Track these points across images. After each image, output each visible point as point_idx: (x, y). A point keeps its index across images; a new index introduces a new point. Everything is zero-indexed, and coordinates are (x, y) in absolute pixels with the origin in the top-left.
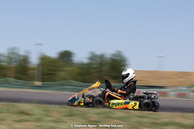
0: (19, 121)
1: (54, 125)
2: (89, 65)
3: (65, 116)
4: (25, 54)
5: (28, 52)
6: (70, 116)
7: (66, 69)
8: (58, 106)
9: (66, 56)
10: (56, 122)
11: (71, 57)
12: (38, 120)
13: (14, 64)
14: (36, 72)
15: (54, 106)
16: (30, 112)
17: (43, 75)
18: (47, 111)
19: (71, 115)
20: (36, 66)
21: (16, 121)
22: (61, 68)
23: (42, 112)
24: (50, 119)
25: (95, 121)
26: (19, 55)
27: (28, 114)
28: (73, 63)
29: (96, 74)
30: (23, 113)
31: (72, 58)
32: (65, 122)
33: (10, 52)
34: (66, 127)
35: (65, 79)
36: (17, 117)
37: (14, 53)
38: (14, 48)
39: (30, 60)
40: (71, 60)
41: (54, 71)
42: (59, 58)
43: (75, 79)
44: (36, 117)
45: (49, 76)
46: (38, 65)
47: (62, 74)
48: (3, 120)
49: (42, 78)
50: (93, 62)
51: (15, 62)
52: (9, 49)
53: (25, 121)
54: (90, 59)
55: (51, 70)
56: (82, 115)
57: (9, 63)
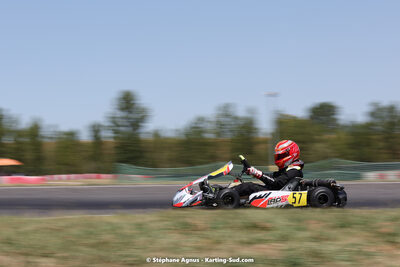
0: (249, 243)
1: (315, 246)
2: (367, 126)
3: (334, 227)
4: (249, 115)
5: (251, 110)
6: (342, 226)
7: (326, 136)
9: (324, 113)
10: (317, 239)
11: (333, 114)
12: (284, 239)
13: (228, 136)
16: (268, 225)
18: (299, 220)
19: (344, 225)
20: (269, 137)
21: (243, 243)
22: (317, 137)
24: (307, 234)
25: (390, 234)
26: (236, 118)
28: (338, 125)
29: (381, 144)
30: (254, 227)
31: (335, 117)
32: (335, 239)
33: (221, 113)
34: (338, 248)
35: (326, 157)
36: (245, 236)
37: (227, 116)
38: (226, 107)
39: (257, 126)
40: (335, 120)
42: (312, 118)
43: (343, 156)
44: (279, 232)
46: (273, 134)
47: (319, 147)
48: (218, 242)
50: (376, 121)
51: (231, 131)
53: (260, 241)
54: (372, 114)
56: (365, 225)
57: (219, 134)
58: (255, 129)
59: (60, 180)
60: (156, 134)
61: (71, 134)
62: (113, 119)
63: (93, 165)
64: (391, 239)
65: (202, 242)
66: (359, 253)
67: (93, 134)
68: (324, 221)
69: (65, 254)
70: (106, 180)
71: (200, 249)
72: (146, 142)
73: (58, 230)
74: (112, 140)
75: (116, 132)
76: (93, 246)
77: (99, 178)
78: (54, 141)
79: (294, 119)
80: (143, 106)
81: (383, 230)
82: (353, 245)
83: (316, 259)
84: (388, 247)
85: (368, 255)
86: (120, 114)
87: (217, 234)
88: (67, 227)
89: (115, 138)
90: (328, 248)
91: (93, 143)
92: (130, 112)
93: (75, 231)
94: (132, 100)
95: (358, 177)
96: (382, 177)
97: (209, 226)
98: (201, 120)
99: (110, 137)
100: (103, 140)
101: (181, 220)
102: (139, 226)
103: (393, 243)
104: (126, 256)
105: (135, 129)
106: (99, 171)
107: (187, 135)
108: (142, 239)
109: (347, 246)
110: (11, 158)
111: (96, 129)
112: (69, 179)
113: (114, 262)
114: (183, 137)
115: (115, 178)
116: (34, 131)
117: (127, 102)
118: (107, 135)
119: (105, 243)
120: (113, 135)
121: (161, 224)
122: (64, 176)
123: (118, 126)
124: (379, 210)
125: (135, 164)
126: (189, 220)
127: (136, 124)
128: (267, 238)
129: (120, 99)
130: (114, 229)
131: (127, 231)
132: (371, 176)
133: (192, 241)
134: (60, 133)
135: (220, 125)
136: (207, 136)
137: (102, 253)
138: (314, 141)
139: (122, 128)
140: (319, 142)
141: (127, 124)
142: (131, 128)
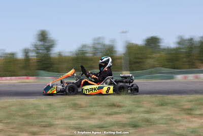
0: (110, 114)
1: (146, 116)
2: (176, 49)
3: (157, 106)
4: (111, 43)
5: (113, 41)
7: (154, 55)
8: (149, 96)
9: (153, 42)
10: (148, 112)
11: (158, 43)
12: (129, 112)
14: (123, 61)
15: (145, 96)
16: (120, 104)
17: (130, 64)
18: (138, 102)
19: (163, 104)
20: (123, 55)
21: (107, 114)
22: (149, 56)
23: (134, 103)
24: (142, 109)
25: (188, 109)
26: (104, 45)
27: (119, 106)
28: (161, 49)
29: (185, 60)
30: (113, 105)
31: (159, 44)
32: (158, 112)
33: (96, 42)
34: (160, 117)
35: (154, 67)
36: (108, 110)
37: (99, 44)
38: (99, 38)
39: (115, 49)
40: (159, 46)
41: (141, 59)
42: (146, 44)
43: (164, 66)
44: (127, 108)
45: (137, 65)
46: (124, 54)
47: (150, 61)
48: (93, 114)
49: (130, 67)
50: (181, 46)
52: (95, 39)
54: (179, 43)
55: (139, 58)
56: (175, 104)
57: (94, 54)
58: (115, 51)
59: (6, 80)
60: (60, 55)
61: (13, 54)
62: (36, 46)
63: (24, 72)
64: (189, 112)
65: (84, 114)
66: (171, 119)
67: (25, 54)
68: (152, 102)
69: (9, 121)
70: (32, 80)
71: (82, 118)
72: (54, 59)
73: (5, 108)
74: (35, 58)
75: (37, 53)
76: (24, 116)
77: (28, 79)
78: (3, 58)
79: (136, 46)
81: (185, 107)
82: (168, 115)
83: (147, 123)
84: (188, 117)
85: (176, 121)
86: (39, 43)
87: (92, 109)
88: (9, 106)
90: (154, 117)
91: (25, 59)
92: (45, 42)
93: (14, 108)
94: (46, 35)
95: (172, 78)
96: (185, 78)
97: (88, 105)
98: (84, 46)
99: (34, 56)
100: (30, 58)
101: (73, 102)
102: (49, 105)
103: (190, 114)
104: (42, 122)
105: (48, 52)
106: (28, 75)
107: (76, 54)
108: (51, 113)
109: (164, 116)
111: (26, 52)
112: (11, 79)
113: (36, 125)
114: (75, 56)
115: (37, 78)
117: (43, 36)
118: (32, 55)
119: (30, 115)
120: (35, 55)
121: (61, 104)
122: (8, 78)
123: (38, 50)
124: (183, 96)
125: (49, 71)
126: (76, 102)
127: (48, 49)
128: (120, 112)
129: (39, 35)
130: (36, 107)
131: (43, 108)
132: (179, 77)
133: (78, 113)
134: (6, 54)
135: (95, 48)
136: (88, 55)
137: (29, 120)
138: (147, 58)
139: (41, 51)
140: (150, 58)
141: (44, 48)
142: (46, 51)
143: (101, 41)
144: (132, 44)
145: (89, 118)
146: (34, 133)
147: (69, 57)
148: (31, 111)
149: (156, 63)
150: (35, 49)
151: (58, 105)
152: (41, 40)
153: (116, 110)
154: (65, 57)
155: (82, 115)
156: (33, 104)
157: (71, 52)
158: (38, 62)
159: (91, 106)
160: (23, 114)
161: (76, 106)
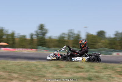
0: (77, 72)
1: (97, 74)
2: (114, 38)
3: (103, 69)
5: (79, 32)
6: (105, 69)
8: (98, 63)
9: (101, 34)
10: (97, 72)
11: (104, 34)
12: (87, 71)
13: (72, 39)
18: (93, 66)
19: (106, 68)
21: (75, 72)
22: (99, 41)
23: (90, 67)
25: (120, 72)
26: (75, 34)
27: (81, 68)
28: (106, 38)
29: (119, 44)
30: (79, 67)
32: (103, 72)
34: (104, 75)
35: (101, 47)
36: (75, 70)
37: (71, 33)
40: (105, 36)
41: (95, 42)
42: (98, 35)
43: (106, 47)
44: (86, 69)
45: (92, 46)
47: (99, 44)
48: (67, 72)
50: (117, 37)
51: (72, 38)
52: (69, 30)
54: (116, 35)
55: (93, 42)
56: (112, 68)
57: (69, 38)
58: (80, 38)
59: (20, 50)
60: (50, 38)
61: (24, 36)
62: (37, 32)
63: (30, 46)
65: (62, 71)
66: (110, 77)
68: (100, 67)
69: (21, 73)
70: (34, 51)
72: (47, 40)
73: (19, 65)
75: (37, 36)
76: (29, 71)
77: (32, 50)
78: (18, 38)
79: (92, 35)
80: (46, 29)
81: (118, 70)
82: (108, 74)
83: (97, 78)
84: (119, 76)
85: (112, 78)
86: (39, 31)
87: (67, 69)
88: (21, 64)
89: (37, 38)
90: (101, 75)
91: (30, 39)
92: (42, 30)
93: (24, 66)
95: (111, 54)
96: (118, 54)
97: (65, 66)
98: (64, 34)
99: (36, 38)
100: (34, 38)
101: (57, 64)
102: (44, 65)
103: (120, 74)
105: (43, 36)
106: (32, 48)
108: (44, 70)
109: (106, 75)
110: (5, 43)
111: (32, 35)
112: (22, 50)
113: (36, 76)
114: (58, 39)
115: (36, 50)
116: (13, 35)
117: (42, 27)
118: (35, 37)
119: (33, 70)
120: (37, 37)
121: (50, 65)
122: (21, 49)
123: (38, 34)
124: (117, 64)
125: (43, 46)
126: (59, 64)
127: (44, 34)
128: (82, 71)
129: (39, 26)
130: (36, 66)
131: (40, 67)
132: (115, 54)
133: (59, 71)
134: (21, 36)
135: (69, 36)
136: (66, 39)
137: (32, 73)
138: (98, 42)
139: (40, 35)
140: (99, 42)
141: (41, 34)
142: (42, 35)
143: (72, 31)
144: (90, 34)
145: (65, 74)
146: (34, 80)
147: (55, 39)
148: (33, 68)
149: (102, 45)
150: (36, 34)
151: (48, 65)
152: (40, 29)
153: (80, 70)
154: (53, 39)
155: (61, 72)
156: (34, 64)
157: (56, 37)
158: (38, 41)
159: (67, 67)
160: (29, 69)
161: (58, 67)
